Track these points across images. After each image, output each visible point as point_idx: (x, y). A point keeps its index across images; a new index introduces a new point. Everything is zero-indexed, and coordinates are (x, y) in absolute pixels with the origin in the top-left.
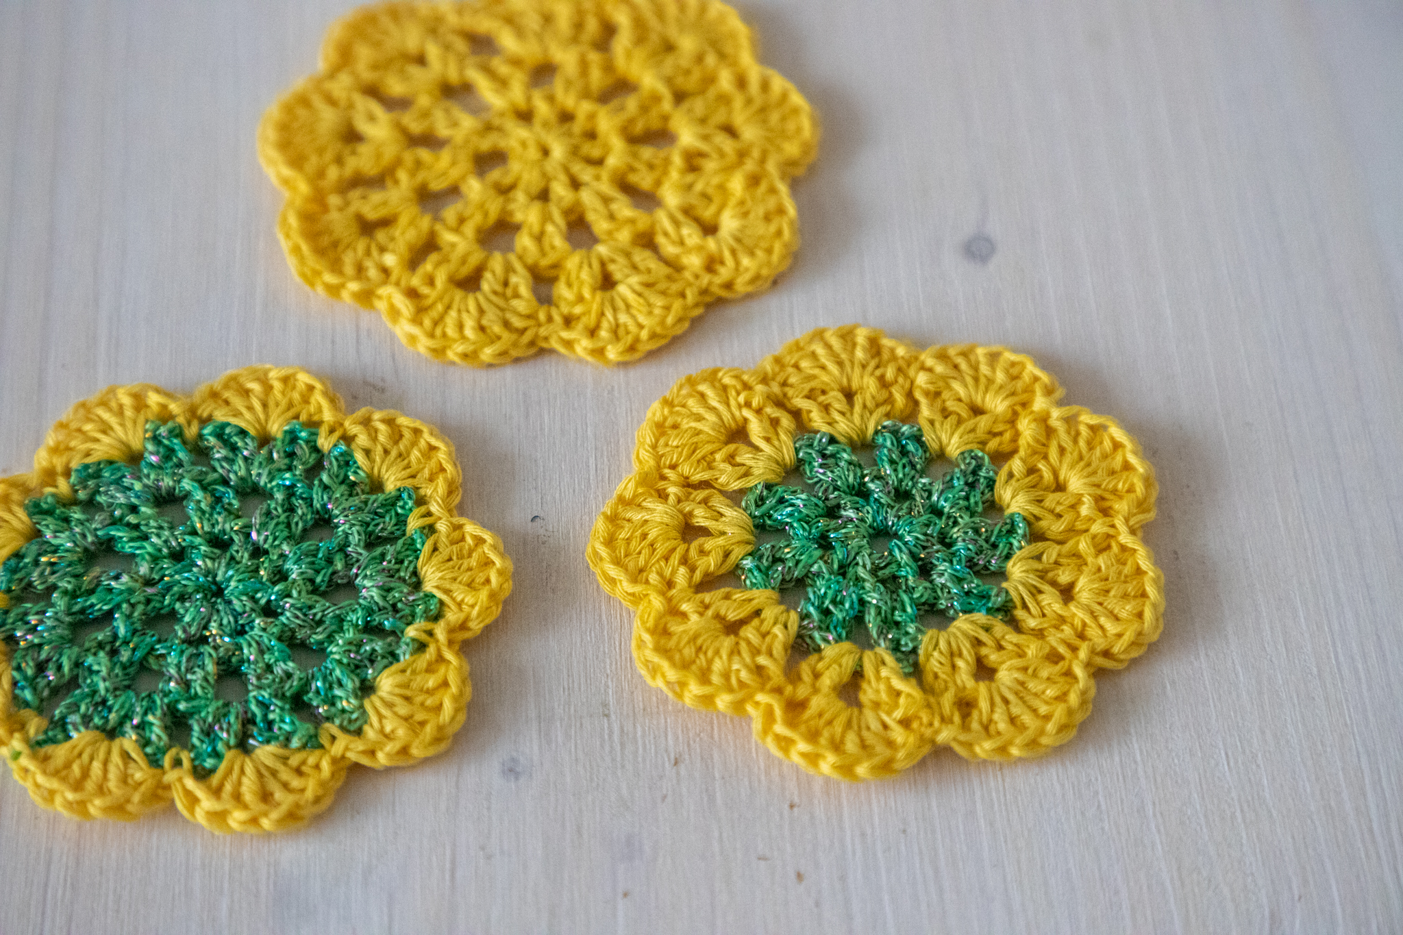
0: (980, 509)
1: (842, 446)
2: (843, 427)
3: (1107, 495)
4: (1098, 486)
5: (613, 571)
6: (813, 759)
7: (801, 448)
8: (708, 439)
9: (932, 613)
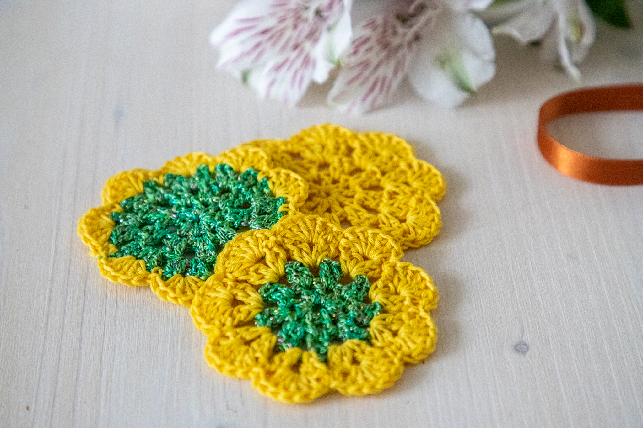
0: (362, 299)
1: (306, 268)
2: (307, 260)
3: (416, 298)
4: (413, 294)
5: (199, 319)
6: (275, 394)
7: (287, 267)
8: (248, 261)
9: (336, 339)
